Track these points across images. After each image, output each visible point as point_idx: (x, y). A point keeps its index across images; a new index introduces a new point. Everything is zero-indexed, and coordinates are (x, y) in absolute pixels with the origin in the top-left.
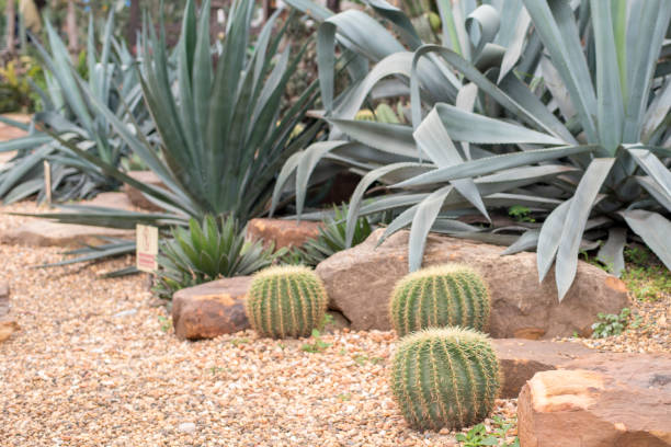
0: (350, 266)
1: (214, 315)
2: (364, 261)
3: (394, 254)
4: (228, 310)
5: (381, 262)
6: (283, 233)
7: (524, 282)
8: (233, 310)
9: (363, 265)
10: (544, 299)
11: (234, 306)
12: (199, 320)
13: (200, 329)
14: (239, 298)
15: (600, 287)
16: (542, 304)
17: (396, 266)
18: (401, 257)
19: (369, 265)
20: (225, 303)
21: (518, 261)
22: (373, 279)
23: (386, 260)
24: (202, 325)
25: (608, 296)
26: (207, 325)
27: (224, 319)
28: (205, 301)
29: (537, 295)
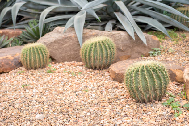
0: (53, 41)
1: (8, 64)
2: (59, 38)
3: (70, 35)
4: (12, 61)
5: (65, 38)
6: (11, 33)
7: (122, 40)
8: (14, 61)
9: (59, 40)
10: (130, 45)
11: (14, 59)
12: (3, 66)
13: (3, 69)
14: (14, 56)
15: (150, 39)
16: (130, 47)
17: (72, 39)
18: (73, 36)
19: (61, 40)
20: (10, 59)
21: (119, 33)
22: (63, 45)
23: (67, 38)
24: (4, 68)
25: (153, 42)
26: (6, 68)
27: (11, 65)
28: (4, 59)
29: (127, 44)
